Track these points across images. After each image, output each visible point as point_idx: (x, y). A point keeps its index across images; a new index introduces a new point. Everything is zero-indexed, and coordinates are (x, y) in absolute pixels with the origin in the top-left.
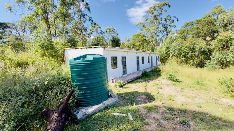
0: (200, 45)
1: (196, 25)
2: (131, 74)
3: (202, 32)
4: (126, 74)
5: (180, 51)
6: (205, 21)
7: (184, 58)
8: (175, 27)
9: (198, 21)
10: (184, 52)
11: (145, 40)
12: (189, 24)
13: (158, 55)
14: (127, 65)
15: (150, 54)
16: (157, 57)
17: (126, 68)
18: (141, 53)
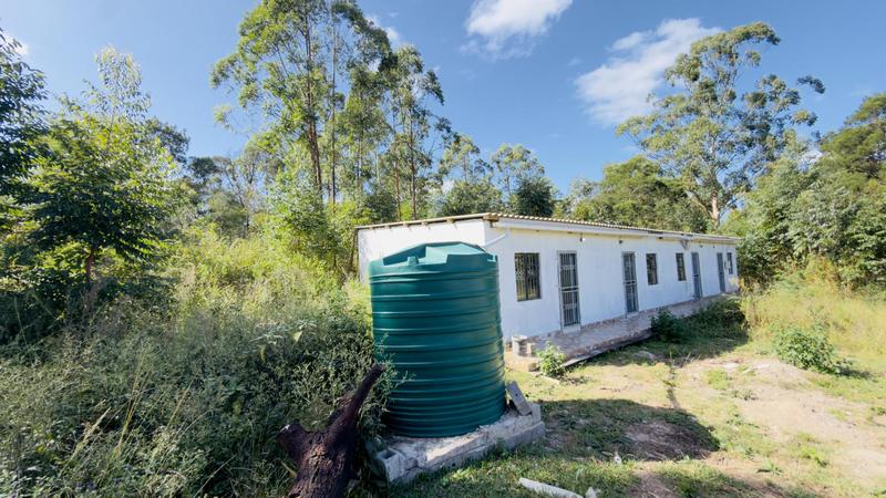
2: (598, 323)
4: (577, 322)
5: (850, 230)
7: (874, 263)
8: (811, 122)
10: (871, 233)
11: (660, 184)
13: (725, 246)
14: (580, 286)
15: (687, 241)
16: (720, 256)
17: (577, 300)
18: (641, 237)
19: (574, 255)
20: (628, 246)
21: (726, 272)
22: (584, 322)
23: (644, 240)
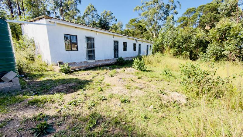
0: (198, 35)
1: (198, 12)
2: (103, 60)
3: (203, 20)
4: (94, 59)
5: (175, 41)
6: (209, 7)
7: (177, 49)
8: (177, 14)
9: (201, 7)
10: (178, 42)
11: (141, 26)
12: (191, 11)
13: (150, 44)
14: (95, 48)
15: (137, 40)
16: (148, 46)
17: (94, 52)
18: (121, 37)
19: (93, 39)
20: (116, 39)
21: (149, 51)
22: (96, 59)
23: (122, 38)
